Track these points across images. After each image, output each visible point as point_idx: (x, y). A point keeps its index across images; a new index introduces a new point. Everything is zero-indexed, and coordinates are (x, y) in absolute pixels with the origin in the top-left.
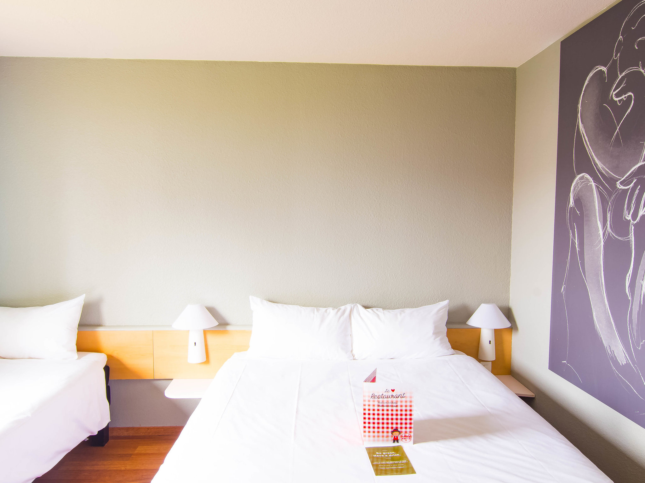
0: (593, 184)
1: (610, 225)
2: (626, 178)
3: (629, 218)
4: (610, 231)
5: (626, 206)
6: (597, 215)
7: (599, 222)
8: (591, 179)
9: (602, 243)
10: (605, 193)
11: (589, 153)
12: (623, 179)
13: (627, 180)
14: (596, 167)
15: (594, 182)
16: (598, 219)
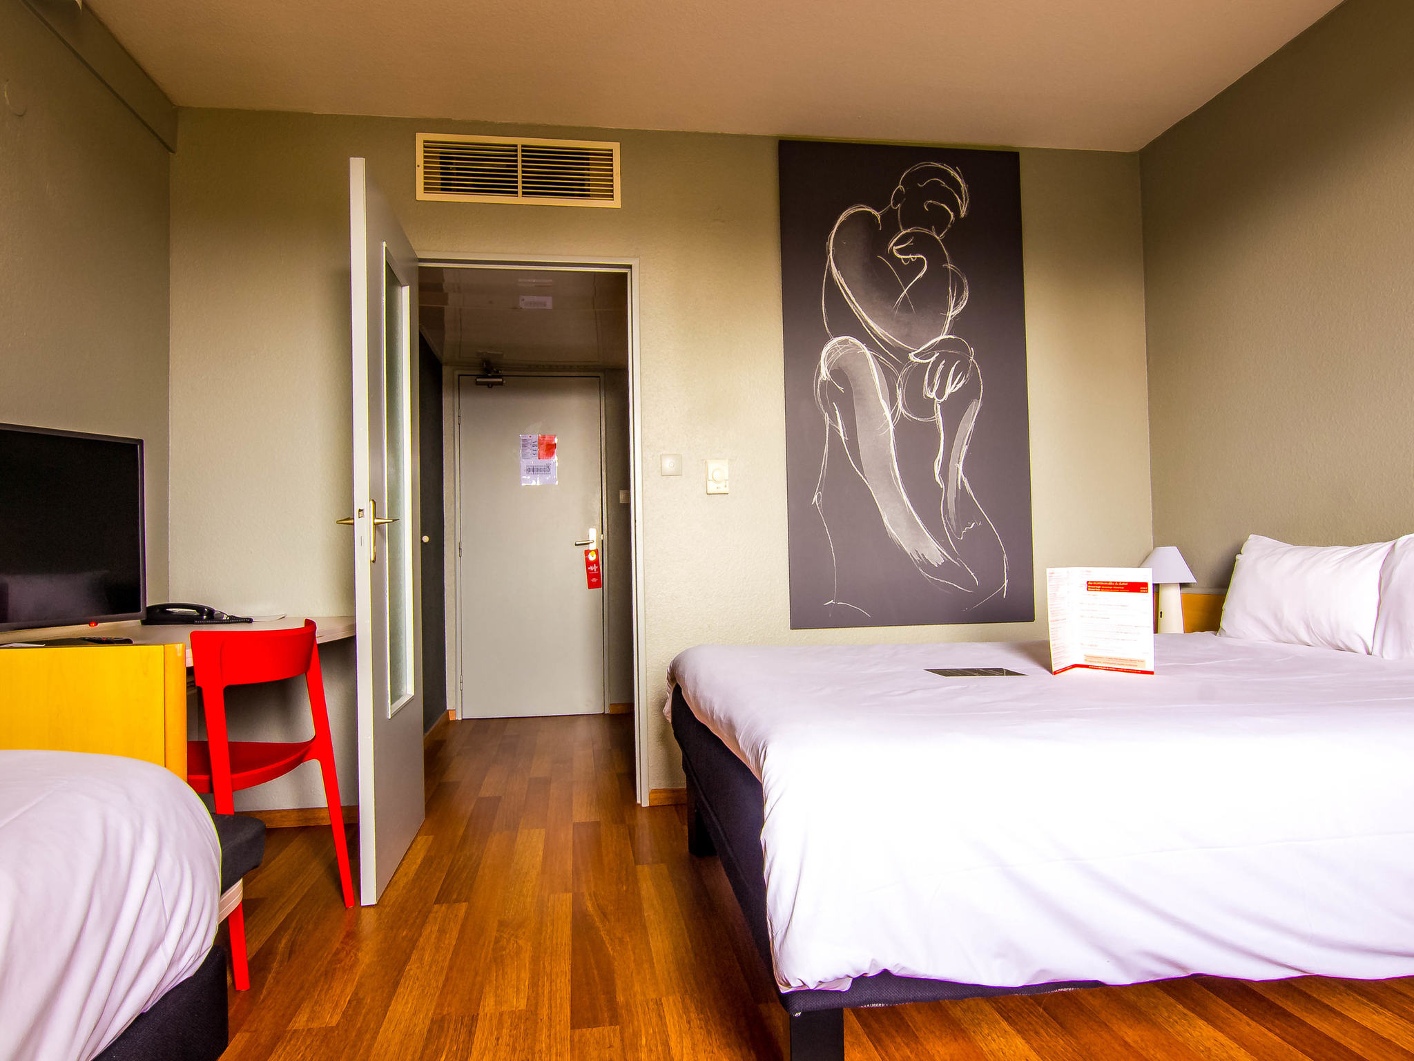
0: (868, 353)
1: (903, 405)
2: (924, 350)
3: (933, 395)
4: (904, 411)
5: (926, 382)
6: (879, 391)
7: (882, 402)
8: (863, 346)
9: (891, 427)
10: (890, 365)
11: (856, 311)
12: (919, 351)
13: (924, 353)
14: (871, 332)
15: (869, 350)
16: (881, 397)
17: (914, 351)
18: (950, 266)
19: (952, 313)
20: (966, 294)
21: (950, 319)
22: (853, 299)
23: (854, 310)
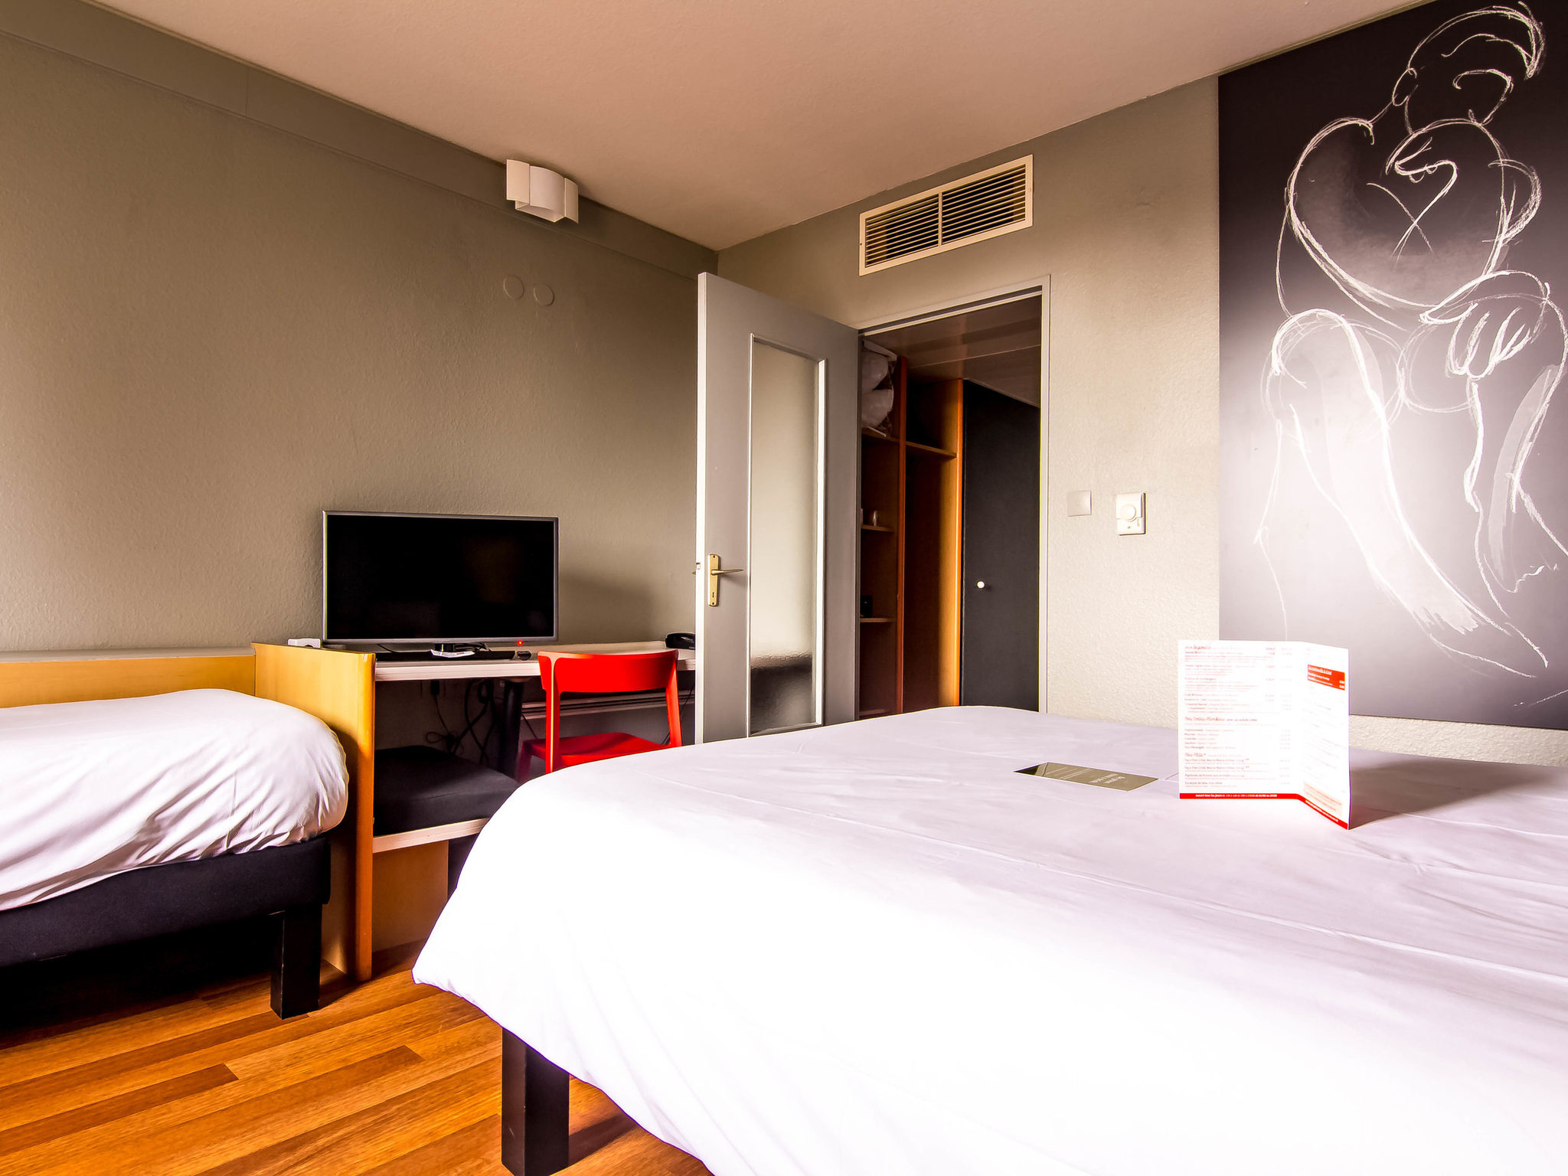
17: (1430, 309)
18: (1502, 162)
19: (1505, 234)
20: (1536, 198)
21: (1500, 245)
22: (1325, 255)
23: (1326, 271)
